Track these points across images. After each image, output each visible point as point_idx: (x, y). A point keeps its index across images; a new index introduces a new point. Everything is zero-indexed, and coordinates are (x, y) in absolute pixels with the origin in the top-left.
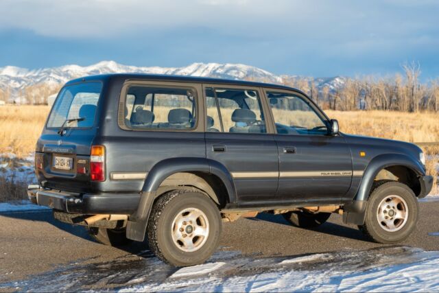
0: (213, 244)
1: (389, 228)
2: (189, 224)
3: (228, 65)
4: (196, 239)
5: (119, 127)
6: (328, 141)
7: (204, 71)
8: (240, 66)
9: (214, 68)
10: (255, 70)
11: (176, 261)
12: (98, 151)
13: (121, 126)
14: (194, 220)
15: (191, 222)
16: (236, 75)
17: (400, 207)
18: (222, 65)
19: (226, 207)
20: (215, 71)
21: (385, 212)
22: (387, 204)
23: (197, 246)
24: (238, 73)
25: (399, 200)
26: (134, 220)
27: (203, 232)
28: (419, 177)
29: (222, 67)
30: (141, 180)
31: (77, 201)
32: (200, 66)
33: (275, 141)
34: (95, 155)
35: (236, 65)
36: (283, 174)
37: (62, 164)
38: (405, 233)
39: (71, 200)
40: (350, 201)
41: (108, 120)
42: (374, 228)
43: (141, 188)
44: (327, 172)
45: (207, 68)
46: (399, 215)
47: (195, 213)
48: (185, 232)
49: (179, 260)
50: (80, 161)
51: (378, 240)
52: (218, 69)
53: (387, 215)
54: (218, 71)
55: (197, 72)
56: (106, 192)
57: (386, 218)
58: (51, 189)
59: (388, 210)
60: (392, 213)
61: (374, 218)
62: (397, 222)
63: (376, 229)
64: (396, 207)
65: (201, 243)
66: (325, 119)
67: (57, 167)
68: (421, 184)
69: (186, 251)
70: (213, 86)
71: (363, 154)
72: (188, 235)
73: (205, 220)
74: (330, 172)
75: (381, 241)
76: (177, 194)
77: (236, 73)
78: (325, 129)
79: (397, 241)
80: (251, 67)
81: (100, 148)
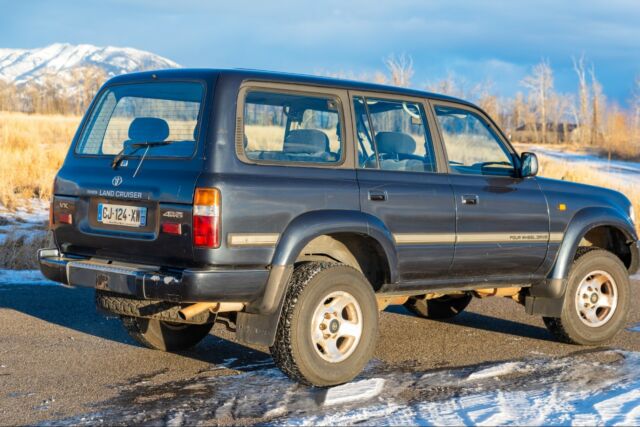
0: (368, 349)
1: (589, 321)
2: (333, 317)
3: (111, 49)
4: (341, 341)
5: (237, 158)
6: (514, 186)
7: (70, 57)
8: (129, 50)
9: (88, 52)
10: (153, 59)
11: (318, 377)
12: (206, 198)
13: (239, 157)
14: (339, 311)
15: (335, 314)
16: (124, 66)
17: (604, 289)
18: (100, 49)
19: (382, 289)
20: (88, 58)
21: (585, 296)
22: (588, 284)
23: (344, 353)
24: (126, 62)
25: (605, 277)
26: (256, 311)
27: (352, 330)
28: (630, 243)
29: (100, 52)
30: (270, 246)
31: (168, 280)
32: (65, 48)
33: (450, 185)
34: (201, 204)
35: (123, 49)
36: (460, 238)
37: (120, 216)
38: (612, 328)
39: (155, 278)
40: (542, 280)
41: (221, 147)
42: (572, 321)
43: (270, 261)
44: (517, 235)
45: (75, 53)
46: (603, 301)
47: (343, 299)
48: (328, 331)
49: (321, 376)
50: (169, 214)
51: (575, 339)
52: (93, 54)
53: (588, 301)
54: (93, 58)
55: (60, 58)
56: (218, 266)
57: (586, 305)
58: (88, 258)
59: (589, 294)
60: (594, 298)
61: (572, 306)
62: (600, 311)
63: (575, 323)
64: (599, 288)
65: (350, 347)
66: (512, 152)
67: (105, 221)
68: (633, 254)
69: (331, 361)
70: (363, 94)
71: (563, 207)
72: (332, 335)
73: (356, 311)
74: (522, 235)
75: (581, 342)
76: (319, 270)
77: (122, 63)
78: (512, 167)
79: (600, 341)
80: (147, 53)
81: (211, 193)
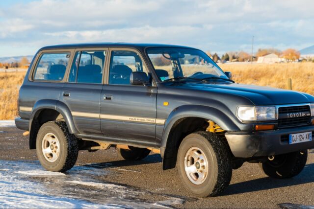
36: (103, 116)
44: (133, 118)
71: (166, 104)
74: (136, 118)
